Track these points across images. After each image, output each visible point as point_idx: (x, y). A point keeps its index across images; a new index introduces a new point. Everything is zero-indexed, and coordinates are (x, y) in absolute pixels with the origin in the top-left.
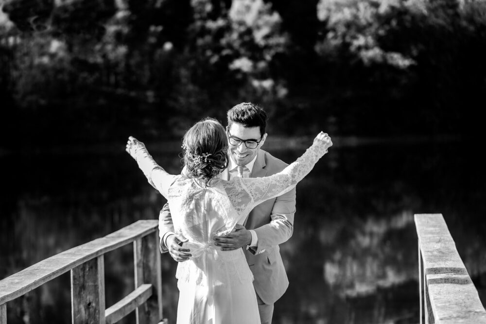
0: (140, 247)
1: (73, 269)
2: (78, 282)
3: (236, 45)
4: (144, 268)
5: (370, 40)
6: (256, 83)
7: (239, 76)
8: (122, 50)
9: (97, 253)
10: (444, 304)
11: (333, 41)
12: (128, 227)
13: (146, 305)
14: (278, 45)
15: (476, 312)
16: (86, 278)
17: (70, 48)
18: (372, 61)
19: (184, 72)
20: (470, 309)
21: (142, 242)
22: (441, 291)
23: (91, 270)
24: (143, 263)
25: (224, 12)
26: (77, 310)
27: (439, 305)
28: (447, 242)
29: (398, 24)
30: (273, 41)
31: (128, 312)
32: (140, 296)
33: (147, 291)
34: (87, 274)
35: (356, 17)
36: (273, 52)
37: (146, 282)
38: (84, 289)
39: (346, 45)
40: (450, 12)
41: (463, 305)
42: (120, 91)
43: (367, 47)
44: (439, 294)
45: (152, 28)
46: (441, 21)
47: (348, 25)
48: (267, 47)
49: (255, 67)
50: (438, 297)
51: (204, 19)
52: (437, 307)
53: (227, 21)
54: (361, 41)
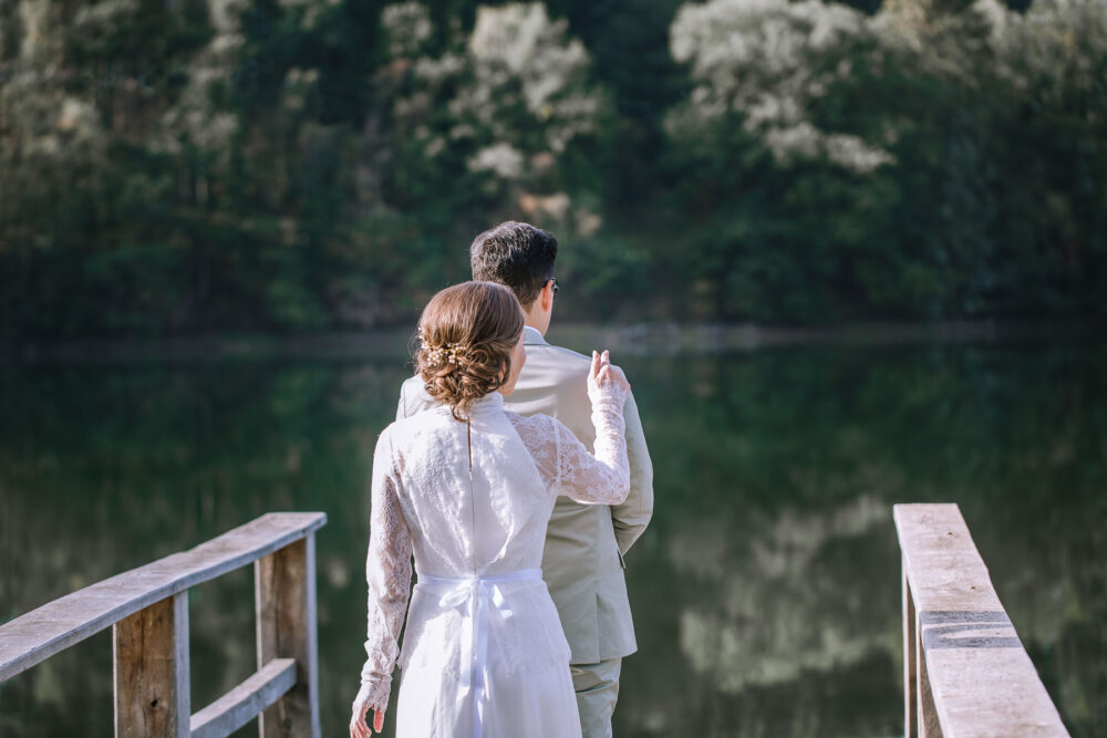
0: (268, 573)
1: (118, 624)
2: (128, 653)
3: (485, 115)
4: (277, 622)
5: (791, 108)
6: (529, 203)
7: (491, 187)
8: (226, 124)
9: (174, 586)
10: (966, 709)
11: (704, 108)
12: (242, 528)
13: (282, 705)
14: (580, 117)
15: (1039, 727)
16: (147, 642)
17: (106, 120)
18: (795, 154)
19: (365, 177)
20: (1024, 720)
21: (275, 562)
22: (960, 678)
23: (159, 625)
24: (276, 611)
25: (457, 40)
26: (125, 716)
27: (955, 710)
28: (970, 569)
29: (855, 70)
30: (568, 107)
31: (241, 722)
32: (268, 685)
33: (284, 673)
34: (150, 633)
35: (758, 54)
36: (568, 132)
37: (282, 653)
38: (142, 668)
39: (735, 119)
40: (973, 44)
41: (1010, 710)
42: (219, 217)
43: (782, 124)
44: (955, 684)
45: (294, 76)
46: (950, 66)
47: (741, 73)
48: (555, 121)
49: (527, 166)
50: (953, 691)
51: (413, 57)
52: (951, 715)
53: (464, 61)
54: (769, 108)
